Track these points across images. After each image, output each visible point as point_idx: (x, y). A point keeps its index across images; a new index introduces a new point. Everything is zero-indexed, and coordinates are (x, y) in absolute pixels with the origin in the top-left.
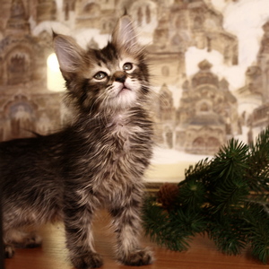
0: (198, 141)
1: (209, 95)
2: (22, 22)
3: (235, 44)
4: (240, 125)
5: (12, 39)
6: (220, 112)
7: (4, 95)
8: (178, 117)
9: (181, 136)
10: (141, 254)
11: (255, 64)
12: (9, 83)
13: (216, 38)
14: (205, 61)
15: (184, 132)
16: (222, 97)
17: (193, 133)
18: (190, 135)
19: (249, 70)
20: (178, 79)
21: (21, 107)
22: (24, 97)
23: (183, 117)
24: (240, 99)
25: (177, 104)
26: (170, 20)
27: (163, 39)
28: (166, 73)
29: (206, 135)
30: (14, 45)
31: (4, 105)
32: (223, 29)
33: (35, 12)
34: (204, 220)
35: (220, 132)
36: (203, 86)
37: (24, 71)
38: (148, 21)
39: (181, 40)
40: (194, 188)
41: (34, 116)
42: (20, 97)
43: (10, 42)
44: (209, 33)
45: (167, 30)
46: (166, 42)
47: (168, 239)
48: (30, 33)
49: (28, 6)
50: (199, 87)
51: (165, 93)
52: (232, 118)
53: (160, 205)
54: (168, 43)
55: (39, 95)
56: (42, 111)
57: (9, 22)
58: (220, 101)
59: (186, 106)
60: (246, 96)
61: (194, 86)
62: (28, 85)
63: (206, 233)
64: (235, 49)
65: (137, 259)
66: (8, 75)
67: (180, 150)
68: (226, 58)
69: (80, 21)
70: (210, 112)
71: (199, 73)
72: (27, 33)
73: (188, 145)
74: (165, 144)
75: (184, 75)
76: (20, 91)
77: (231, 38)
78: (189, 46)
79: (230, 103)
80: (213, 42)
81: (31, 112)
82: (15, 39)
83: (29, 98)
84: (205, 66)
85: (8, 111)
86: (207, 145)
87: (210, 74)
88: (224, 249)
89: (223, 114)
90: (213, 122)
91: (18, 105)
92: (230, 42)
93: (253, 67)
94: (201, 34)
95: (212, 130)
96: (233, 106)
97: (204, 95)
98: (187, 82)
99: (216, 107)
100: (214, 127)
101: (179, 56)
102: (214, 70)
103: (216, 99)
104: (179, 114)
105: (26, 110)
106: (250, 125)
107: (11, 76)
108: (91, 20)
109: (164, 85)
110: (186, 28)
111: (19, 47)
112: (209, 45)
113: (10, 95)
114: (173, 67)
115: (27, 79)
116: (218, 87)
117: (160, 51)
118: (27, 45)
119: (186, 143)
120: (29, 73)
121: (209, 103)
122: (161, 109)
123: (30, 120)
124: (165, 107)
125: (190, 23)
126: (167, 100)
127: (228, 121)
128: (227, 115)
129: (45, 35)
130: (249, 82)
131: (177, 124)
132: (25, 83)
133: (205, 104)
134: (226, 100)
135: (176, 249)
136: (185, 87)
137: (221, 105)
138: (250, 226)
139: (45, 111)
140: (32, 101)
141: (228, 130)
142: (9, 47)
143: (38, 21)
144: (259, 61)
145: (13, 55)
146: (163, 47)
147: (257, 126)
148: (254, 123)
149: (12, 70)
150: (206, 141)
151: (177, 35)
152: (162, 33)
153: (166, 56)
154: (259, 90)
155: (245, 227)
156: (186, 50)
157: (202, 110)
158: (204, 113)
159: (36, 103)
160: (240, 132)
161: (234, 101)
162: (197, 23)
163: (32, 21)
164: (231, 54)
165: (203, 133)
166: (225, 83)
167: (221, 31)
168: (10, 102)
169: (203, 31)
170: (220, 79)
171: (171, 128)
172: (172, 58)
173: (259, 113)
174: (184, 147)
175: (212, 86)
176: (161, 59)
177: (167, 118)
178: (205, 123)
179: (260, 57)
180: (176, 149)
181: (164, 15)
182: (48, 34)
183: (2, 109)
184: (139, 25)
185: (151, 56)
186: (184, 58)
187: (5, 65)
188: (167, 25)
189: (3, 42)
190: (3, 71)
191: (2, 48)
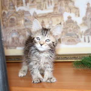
0: (69, 41)
1: (71, 27)
2: (13, 7)
3: (78, 10)
4: (81, 35)
5: (10, 13)
6: (75, 31)
7: (9, 30)
12: (10, 26)
14: (69, 16)
15: (64, 38)
16: (75, 27)
17: (67, 38)
18: (66, 39)
19: (83, 18)
21: (14, 33)
22: (15, 30)
24: (81, 27)
26: (58, 4)
27: (56, 10)
28: (58, 20)
30: (11, 14)
32: (74, 6)
33: (16, 4)
35: (75, 37)
36: (69, 24)
37: (14, 22)
38: (51, 5)
39: (62, 10)
41: (18, 36)
42: (14, 30)
43: (9, 14)
46: (57, 11)
48: (15, 11)
49: (14, 2)
54: (58, 11)
55: (19, 29)
56: (21, 34)
57: (9, 7)
58: (75, 28)
59: (64, 30)
60: (83, 26)
61: (67, 24)
62: (16, 26)
64: (79, 12)
68: (76, 15)
69: (30, 6)
70: (72, 32)
71: (68, 20)
72: (14, 10)
73: (66, 42)
75: (63, 21)
76: (13, 28)
77: (77, 8)
80: (71, 10)
83: (16, 31)
84: (69, 18)
85: (10, 35)
86: (71, 42)
87: (71, 20)
89: (76, 32)
94: (68, 8)
95: (73, 37)
96: (79, 30)
97: (70, 27)
98: (64, 23)
100: (73, 36)
101: (61, 15)
103: (73, 28)
105: (16, 34)
106: (85, 35)
107: (11, 24)
108: (34, 5)
110: (63, 6)
111: (12, 15)
112: (70, 11)
113: (11, 30)
114: (60, 18)
115: (16, 25)
116: (74, 24)
117: (55, 14)
118: (15, 14)
121: (72, 29)
123: (17, 37)
125: (64, 4)
127: (78, 34)
128: (77, 32)
130: (83, 22)
131: (62, 36)
132: (15, 26)
133: (70, 29)
134: (77, 28)
137: (75, 29)
139: (22, 34)
141: (78, 37)
142: (9, 15)
143: (18, 7)
144: (86, 15)
145: (11, 18)
146: (56, 13)
147: (87, 35)
148: (86, 34)
150: (71, 40)
151: (61, 8)
152: (56, 8)
153: (57, 15)
156: (63, 13)
157: (69, 31)
158: (70, 32)
159: (19, 32)
160: (82, 37)
161: (79, 28)
162: (66, 4)
163: (16, 7)
164: (77, 13)
166: (76, 23)
168: (11, 32)
169: (68, 7)
170: (74, 21)
172: (59, 16)
173: (87, 31)
174: (64, 43)
175: (72, 24)
178: (71, 35)
181: (56, 2)
182: (21, 10)
183: (8, 34)
184: (49, 6)
185: (53, 15)
186: (63, 15)
187: (8, 21)
188: (57, 6)
189: (7, 14)
190: (8, 23)
191: (7, 16)
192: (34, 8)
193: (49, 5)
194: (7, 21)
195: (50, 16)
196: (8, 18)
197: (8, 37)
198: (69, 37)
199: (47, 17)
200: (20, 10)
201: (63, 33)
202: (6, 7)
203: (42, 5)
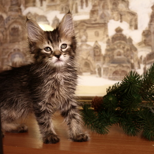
0: (116, 73)
1: (121, 47)
2: (17, 8)
3: (136, 17)
4: (139, 63)
5: (12, 17)
6: (128, 56)
7: (8, 48)
8: (104, 60)
9: (106, 70)
10: (83, 135)
11: (147, 29)
12: (10, 42)
13: (125, 15)
14: (119, 28)
15: (108, 68)
16: (129, 48)
17: (113, 68)
18: (111, 70)
19: (144, 32)
20: (104, 38)
21: (17, 55)
22: (19, 50)
23: (107, 59)
24: (139, 49)
25: (103, 52)
26: (99, 5)
27: (95, 16)
28: (97, 35)
29: (120, 69)
30: (13, 21)
31: (7, 55)
32: (129, 9)
33: (24, 2)
34: (117, 117)
35: (128, 67)
36: (118, 42)
37: (18, 35)
38: (87, 6)
39: (105, 16)
40: (111, 99)
41: (24, 60)
42: (17, 50)
43: (10, 19)
44: (121, 11)
45: (98, 10)
46: (97, 17)
47: (97, 127)
48: (21, 14)
50: (116, 42)
51: (97, 46)
52: (135, 59)
53: (93, 108)
54: (98, 18)
57: (10, 8)
58: (128, 50)
59: (109, 53)
60: (143, 47)
61: (113, 42)
62: (21, 43)
63: (118, 124)
64: (136, 20)
65: (80, 138)
66: (10, 38)
67: (105, 78)
68: (131, 26)
69: (49, 6)
70: (122, 57)
71: (116, 34)
72: (20, 14)
73: (110, 75)
74: (97, 75)
75: (107, 36)
76: (16, 46)
77: (133, 14)
78: (110, 19)
79: (133, 51)
80: (123, 17)
81: (23, 58)
82: (13, 18)
83: (22, 50)
84: (119, 30)
85: (10, 58)
86: (120, 75)
87: (122, 35)
88: (128, 133)
89: (130, 57)
90: (124, 62)
91: (16, 54)
92: (133, 16)
93: (146, 30)
94: (117, 12)
95: (123, 66)
96: (135, 53)
97: (119, 47)
98: (109, 40)
99: (125, 54)
100: (124, 65)
101: (104, 25)
102: (124, 33)
103: (125, 49)
104: (104, 57)
105: (20, 57)
106: (145, 63)
107: (12, 38)
108: (55, 6)
109: (96, 42)
110: (108, 9)
111: (15, 22)
112: (121, 18)
113: (11, 49)
114: (101, 32)
115: (20, 40)
116: (126, 42)
117: (94, 22)
118: (20, 20)
119: (109, 74)
120: (21, 36)
121: (122, 51)
122: (95, 55)
123: (22, 63)
124: (96, 54)
125: (110, 6)
126: (98, 50)
127: (132, 61)
128: (132, 58)
129: (29, 15)
130: (144, 39)
131: (104, 64)
132: (19, 42)
133: (119, 52)
134: (131, 49)
135: (101, 133)
136: (108, 42)
137: (128, 52)
138: (142, 120)
140: (23, 52)
141: (133, 67)
142: (10, 22)
143: (26, 7)
144: (150, 27)
145: (12, 26)
146: (95, 20)
147: (149, 64)
148: (147, 62)
149: (12, 35)
150: (120, 73)
151: (103, 13)
152: (95, 13)
153: (97, 25)
154: (150, 44)
155: (140, 120)
156: (108, 22)
157: (118, 55)
158: (119, 57)
160: (139, 68)
161: (136, 50)
162: (114, 6)
163: (22, 7)
164: (133, 23)
165: (118, 68)
166: (130, 40)
167: (128, 10)
168: (11, 53)
169: (117, 11)
170: (128, 37)
171: (101, 66)
172: (100, 26)
173: (150, 56)
174: (108, 77)
175: (123, 42)
176: (94, 27)
177: (98, 60)
178: (119, 63)
179: (150, 25)
180: (104, 78)
181: (96, 2)
182: (31, 14)
183: (7, 57)
184: (82, 8)
185: (89, 25)
186: (107, 26)
187: (8, 32)
188: (97, 8)
189: (7, 19)
190: (7, 35)
191: (6, 22)
192: (56, 10)
193: (82, 5)
194: (5, 33)
195: (83, 25)
196: (7, 26)
197: (6, 61)
198: (117, 67)
199: (78, 27)
200: (29, 13)
201: (106, 59)
202: (5, 6)
203: (71, 6)
